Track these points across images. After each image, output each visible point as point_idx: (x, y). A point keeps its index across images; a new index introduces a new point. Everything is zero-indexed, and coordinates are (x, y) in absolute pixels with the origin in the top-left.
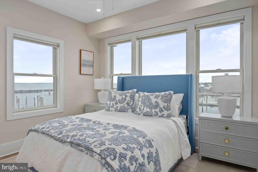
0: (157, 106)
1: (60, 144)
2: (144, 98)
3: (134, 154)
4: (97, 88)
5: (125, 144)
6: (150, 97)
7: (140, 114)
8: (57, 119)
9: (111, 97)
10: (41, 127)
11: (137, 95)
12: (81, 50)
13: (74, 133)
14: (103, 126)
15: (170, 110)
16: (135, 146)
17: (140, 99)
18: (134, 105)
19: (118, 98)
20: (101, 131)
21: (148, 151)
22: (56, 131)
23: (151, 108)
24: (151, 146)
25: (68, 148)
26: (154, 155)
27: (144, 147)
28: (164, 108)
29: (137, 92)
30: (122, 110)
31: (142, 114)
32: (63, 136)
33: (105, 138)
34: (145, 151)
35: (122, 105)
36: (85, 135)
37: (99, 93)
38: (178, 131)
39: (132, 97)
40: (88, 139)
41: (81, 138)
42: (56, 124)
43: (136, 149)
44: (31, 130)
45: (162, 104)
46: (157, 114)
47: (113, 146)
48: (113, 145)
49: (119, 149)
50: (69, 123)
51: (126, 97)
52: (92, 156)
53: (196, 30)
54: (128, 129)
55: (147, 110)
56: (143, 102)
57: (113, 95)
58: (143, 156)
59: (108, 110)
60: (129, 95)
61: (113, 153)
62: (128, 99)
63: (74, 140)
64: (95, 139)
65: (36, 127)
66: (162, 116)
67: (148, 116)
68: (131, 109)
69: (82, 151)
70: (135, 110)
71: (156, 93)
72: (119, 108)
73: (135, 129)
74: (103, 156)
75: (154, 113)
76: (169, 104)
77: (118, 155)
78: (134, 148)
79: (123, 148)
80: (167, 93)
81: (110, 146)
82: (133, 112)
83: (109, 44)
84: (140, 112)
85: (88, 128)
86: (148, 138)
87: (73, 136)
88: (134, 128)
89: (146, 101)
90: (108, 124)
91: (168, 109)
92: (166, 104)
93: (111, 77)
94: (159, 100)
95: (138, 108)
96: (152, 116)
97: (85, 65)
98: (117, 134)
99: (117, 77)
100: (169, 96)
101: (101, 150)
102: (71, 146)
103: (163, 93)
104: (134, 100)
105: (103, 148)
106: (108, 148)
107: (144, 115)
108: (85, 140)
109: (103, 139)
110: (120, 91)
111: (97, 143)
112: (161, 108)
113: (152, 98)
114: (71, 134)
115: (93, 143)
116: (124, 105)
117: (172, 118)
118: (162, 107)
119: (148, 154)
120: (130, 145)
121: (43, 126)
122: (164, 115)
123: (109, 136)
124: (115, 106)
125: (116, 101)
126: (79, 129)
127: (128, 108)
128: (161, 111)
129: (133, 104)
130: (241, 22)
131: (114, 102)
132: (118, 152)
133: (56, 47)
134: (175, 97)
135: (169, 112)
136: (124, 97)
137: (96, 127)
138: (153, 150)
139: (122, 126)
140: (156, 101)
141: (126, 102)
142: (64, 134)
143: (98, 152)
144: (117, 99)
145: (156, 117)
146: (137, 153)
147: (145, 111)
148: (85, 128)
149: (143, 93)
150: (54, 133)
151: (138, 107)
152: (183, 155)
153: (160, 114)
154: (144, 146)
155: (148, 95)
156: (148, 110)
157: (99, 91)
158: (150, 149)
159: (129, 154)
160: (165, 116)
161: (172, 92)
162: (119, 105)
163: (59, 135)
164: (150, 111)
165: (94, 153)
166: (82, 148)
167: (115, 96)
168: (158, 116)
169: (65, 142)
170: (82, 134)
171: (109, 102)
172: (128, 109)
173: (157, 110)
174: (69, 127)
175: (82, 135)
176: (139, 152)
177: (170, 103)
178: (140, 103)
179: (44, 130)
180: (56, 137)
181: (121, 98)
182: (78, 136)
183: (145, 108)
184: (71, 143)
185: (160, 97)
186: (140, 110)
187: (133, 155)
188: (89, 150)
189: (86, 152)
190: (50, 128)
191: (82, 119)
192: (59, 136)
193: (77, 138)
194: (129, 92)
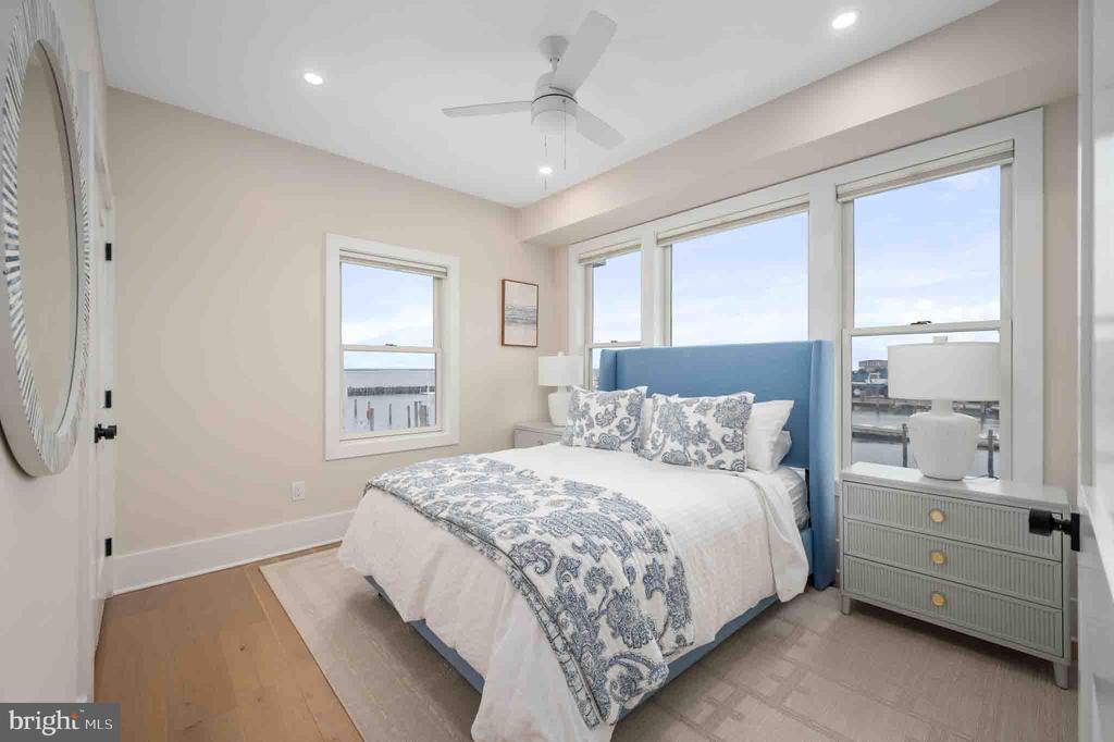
0: (702, 435)
1: (427, 523)
2: (665, 411)
3: (603, 563)
4: (545, 381)
5: (581, 535)
6: (683, 410)
7: (654, 456)
8: (431, 462)
9: (576, 408)
10: (391, 479)
11: (649, 402)
12: (503, 282)
13: (460, 498)
14: (539, 484)
15: (743, 448)
16: (609, 543)
17: (657, 415)
18: (638, 431)
19: (596, 409)
20: (529, 496)
21: (649, 562)
22: (420, 490)
23: (684, 442)
24: (659, 546)
25: (441, 534)
26: (670, 573)
27: (636, 549)
28: (723, 441)
29: (649, 395)
30: (606, 445)
31: (660, 458)
32: (435, 503)
33: (531, 514)
34: (640, 561)
35: (605, 430)
36: (484, 505)
37: (551, 396)
38: (765, 513)
39: (635, 410)
40: (487, 515)
41: (474, 511)
42: (426, 474)
43: (610, 551)
44: (370, 486)
45: (717, 432)
46: (702, 459)
47: (547, 538)
48: (547, 534)
49: (562, 547)
50: (456, 472)
51: (616, 407)
52: (491, 558)
53: (840, 200)
54: (601, 495)
55: (673, 445)
56: (664, 423)
57: (581, 404)
58: (630, 573)
59: (569, 444)
60: (624, 402)
61: (543, 554)
62: (622, 413)
63: (457, 515)
64: (506, 516)
65: (382, 478)
66: (718, 466)
67: (676, 463)
68: (629, 443)
69: (470, 543)
70: (642, 447)
71: (701, 399)
72: (596, 439)
73: (619, 498)
74: (517, 560)
75: (695, 457)
76: (739, 432)
77: (556, 562)
78: (604, 547)
79: (574, 546)
80: (735, 397)
81: (539, 538)
82: (635, 450)
83: (581, 261)
84: (653, 452)
85: (500, 488)
86: (654, 525)
87: (458, 505)
88: (619, 495)
89: (673, 420)
90: (554, 479)
91: (737, 445)
92: (730, 432)
93: (587, 352)
94: (709, 420)
95: (649, 442)
96: (687, 464)
97: (514, 321)
98: (567, 506)
99: (599, 350)
100: (740, 409)
101: (514, 546)
102: (450, 530)
103: (722, 399)
104: (638, 417)
105: (521, 539)
106: (533, 543)
107: (665, 461)
108: (482, 518)
109: (526, 517)
110: (601, 392)
111: (508, 525)
112: (713, 442)
113: (688, 411)
114: (453, 500)
115: (500, 525)
116: (610, 430)
117: (750, 474)
118: (718, 440)
119: (648, 570)
120: (595, 539)
121: (397, 477)
122: (723, 462)
123: (543, 511)
124: (587, 434)
125: (590, 418)
126: (476, 489)
127: (623, 438)
128: (715, 450)
129: (636, 429)
130: (1007, 161)
131: (584, 422)
132: (558, 554)
133: (440, 277)
134: (759, 410)
135: (739, 455)
136: (611, 407)
137: (518, 486)
138: (667, 561)
139: (589, 487)
140: (699, 422)
141: (616, 422)
142: (437, 498)
143: (507, 549)
144: (593, 414)
145: (699, 468)
146: (612, 563)
147: (667, 449)
148: (491, 488)
149: (665, 397)
150: (417, 495)
151: (650, 437)
152: (778, 587)
153: (710, 461)
154: (637, 544)
155: (676, 405)
156: (677, 446)
157: (553, 389)
158: (656, 555)
159: (587, 562)
160: (728, 465)
161: (750, 396)
162: (597, 430)
163: (427, 500)
164: (681, 448)
165: (498, 552)
166: (473, 537)
167: (587, 405)
168: (706, 464)
169: (436, 519)
170: (479, 502)
171: (570, 422)
172: (621, 442)
173: (703, 448)
174: (454, 482)
175: (476, 504)
176: (618, 560)
177: (742, 428)
178: (655, 427)
179: (395, 486)
180: (419, 505)
181: (602, 409)
182: (468, 505)
183: (668, 440)
184: (450, 522)
185: (714, 411)
186: (655, 447)
187: (598, 566)
188: (487, 542)
189: (480, 547)
190: (410, 482)
191: (493, 463)
192: (426, 504)
193: (464, 510)
194: (626, 395)
